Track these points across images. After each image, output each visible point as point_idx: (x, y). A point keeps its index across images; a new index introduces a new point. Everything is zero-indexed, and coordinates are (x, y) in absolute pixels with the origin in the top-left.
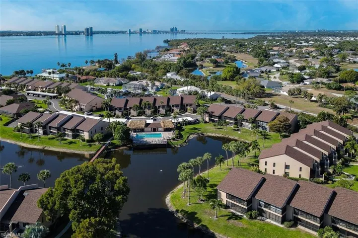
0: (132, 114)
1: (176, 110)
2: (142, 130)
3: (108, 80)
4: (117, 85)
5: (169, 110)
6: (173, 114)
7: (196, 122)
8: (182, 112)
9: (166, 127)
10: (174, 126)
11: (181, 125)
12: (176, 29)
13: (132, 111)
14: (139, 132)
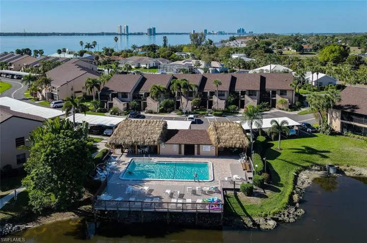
0: (148, 108)
1: (251, 103)
2: (153, 151)
3: (140, 60)
4: (150, 68)
5: (235, 102)
6: (242, 111)
7: (304, 131)
8: (264, 107)
9: (222, 145)
10: (247, 142)
11: (269, 139)
12: (243, 30)
13: (149, 100)
14: (141, 154)
